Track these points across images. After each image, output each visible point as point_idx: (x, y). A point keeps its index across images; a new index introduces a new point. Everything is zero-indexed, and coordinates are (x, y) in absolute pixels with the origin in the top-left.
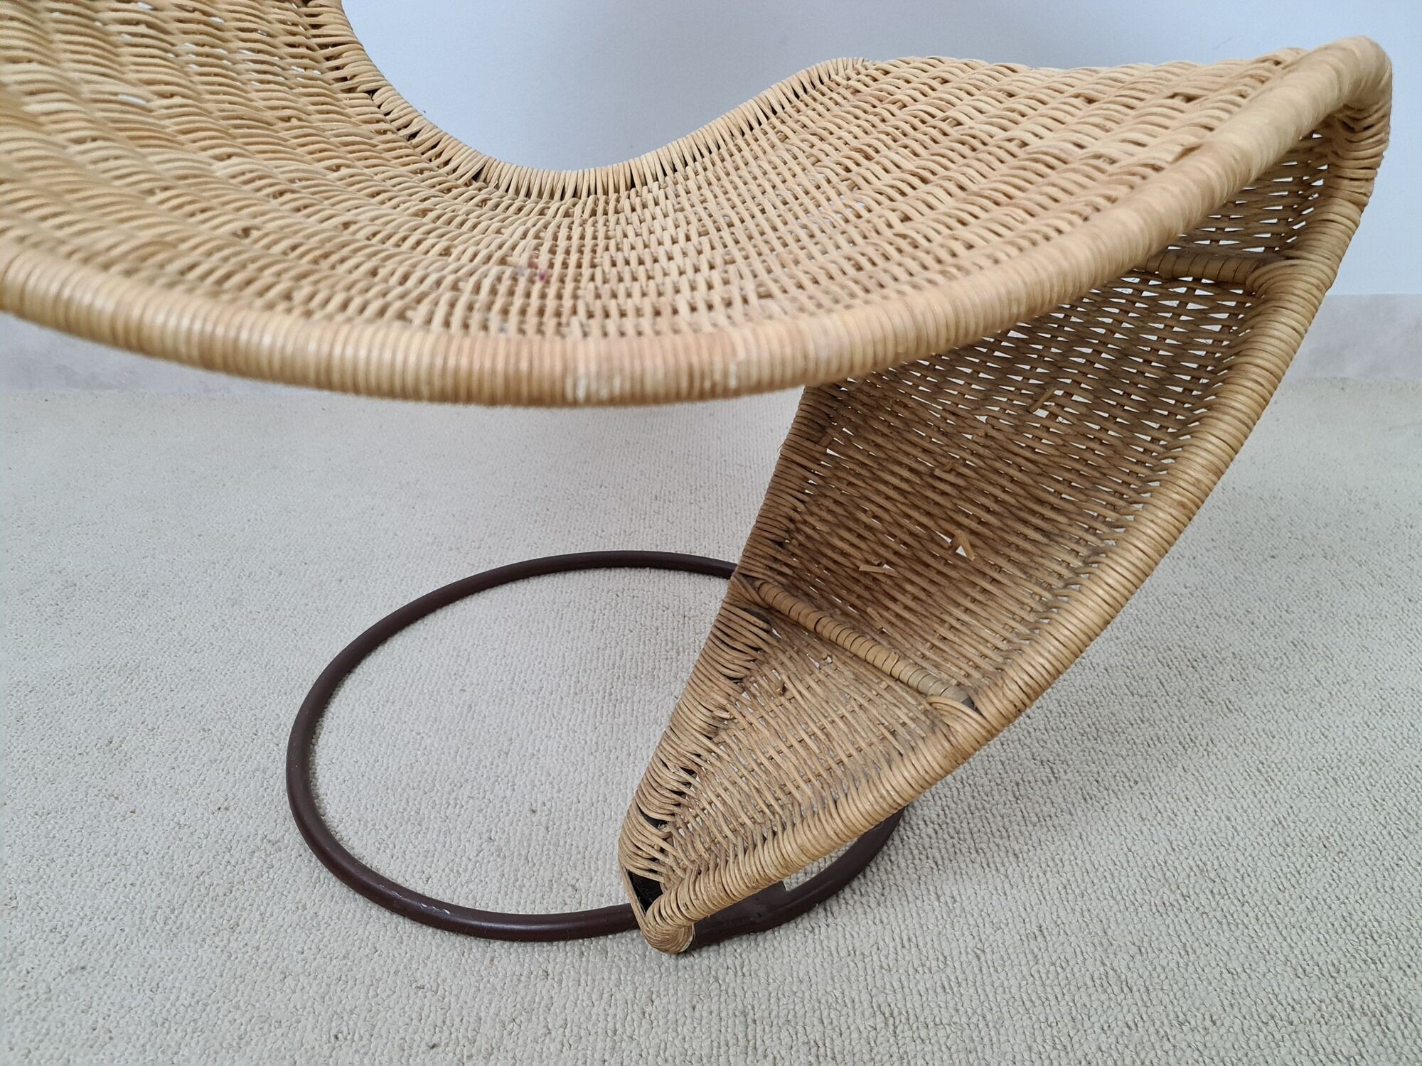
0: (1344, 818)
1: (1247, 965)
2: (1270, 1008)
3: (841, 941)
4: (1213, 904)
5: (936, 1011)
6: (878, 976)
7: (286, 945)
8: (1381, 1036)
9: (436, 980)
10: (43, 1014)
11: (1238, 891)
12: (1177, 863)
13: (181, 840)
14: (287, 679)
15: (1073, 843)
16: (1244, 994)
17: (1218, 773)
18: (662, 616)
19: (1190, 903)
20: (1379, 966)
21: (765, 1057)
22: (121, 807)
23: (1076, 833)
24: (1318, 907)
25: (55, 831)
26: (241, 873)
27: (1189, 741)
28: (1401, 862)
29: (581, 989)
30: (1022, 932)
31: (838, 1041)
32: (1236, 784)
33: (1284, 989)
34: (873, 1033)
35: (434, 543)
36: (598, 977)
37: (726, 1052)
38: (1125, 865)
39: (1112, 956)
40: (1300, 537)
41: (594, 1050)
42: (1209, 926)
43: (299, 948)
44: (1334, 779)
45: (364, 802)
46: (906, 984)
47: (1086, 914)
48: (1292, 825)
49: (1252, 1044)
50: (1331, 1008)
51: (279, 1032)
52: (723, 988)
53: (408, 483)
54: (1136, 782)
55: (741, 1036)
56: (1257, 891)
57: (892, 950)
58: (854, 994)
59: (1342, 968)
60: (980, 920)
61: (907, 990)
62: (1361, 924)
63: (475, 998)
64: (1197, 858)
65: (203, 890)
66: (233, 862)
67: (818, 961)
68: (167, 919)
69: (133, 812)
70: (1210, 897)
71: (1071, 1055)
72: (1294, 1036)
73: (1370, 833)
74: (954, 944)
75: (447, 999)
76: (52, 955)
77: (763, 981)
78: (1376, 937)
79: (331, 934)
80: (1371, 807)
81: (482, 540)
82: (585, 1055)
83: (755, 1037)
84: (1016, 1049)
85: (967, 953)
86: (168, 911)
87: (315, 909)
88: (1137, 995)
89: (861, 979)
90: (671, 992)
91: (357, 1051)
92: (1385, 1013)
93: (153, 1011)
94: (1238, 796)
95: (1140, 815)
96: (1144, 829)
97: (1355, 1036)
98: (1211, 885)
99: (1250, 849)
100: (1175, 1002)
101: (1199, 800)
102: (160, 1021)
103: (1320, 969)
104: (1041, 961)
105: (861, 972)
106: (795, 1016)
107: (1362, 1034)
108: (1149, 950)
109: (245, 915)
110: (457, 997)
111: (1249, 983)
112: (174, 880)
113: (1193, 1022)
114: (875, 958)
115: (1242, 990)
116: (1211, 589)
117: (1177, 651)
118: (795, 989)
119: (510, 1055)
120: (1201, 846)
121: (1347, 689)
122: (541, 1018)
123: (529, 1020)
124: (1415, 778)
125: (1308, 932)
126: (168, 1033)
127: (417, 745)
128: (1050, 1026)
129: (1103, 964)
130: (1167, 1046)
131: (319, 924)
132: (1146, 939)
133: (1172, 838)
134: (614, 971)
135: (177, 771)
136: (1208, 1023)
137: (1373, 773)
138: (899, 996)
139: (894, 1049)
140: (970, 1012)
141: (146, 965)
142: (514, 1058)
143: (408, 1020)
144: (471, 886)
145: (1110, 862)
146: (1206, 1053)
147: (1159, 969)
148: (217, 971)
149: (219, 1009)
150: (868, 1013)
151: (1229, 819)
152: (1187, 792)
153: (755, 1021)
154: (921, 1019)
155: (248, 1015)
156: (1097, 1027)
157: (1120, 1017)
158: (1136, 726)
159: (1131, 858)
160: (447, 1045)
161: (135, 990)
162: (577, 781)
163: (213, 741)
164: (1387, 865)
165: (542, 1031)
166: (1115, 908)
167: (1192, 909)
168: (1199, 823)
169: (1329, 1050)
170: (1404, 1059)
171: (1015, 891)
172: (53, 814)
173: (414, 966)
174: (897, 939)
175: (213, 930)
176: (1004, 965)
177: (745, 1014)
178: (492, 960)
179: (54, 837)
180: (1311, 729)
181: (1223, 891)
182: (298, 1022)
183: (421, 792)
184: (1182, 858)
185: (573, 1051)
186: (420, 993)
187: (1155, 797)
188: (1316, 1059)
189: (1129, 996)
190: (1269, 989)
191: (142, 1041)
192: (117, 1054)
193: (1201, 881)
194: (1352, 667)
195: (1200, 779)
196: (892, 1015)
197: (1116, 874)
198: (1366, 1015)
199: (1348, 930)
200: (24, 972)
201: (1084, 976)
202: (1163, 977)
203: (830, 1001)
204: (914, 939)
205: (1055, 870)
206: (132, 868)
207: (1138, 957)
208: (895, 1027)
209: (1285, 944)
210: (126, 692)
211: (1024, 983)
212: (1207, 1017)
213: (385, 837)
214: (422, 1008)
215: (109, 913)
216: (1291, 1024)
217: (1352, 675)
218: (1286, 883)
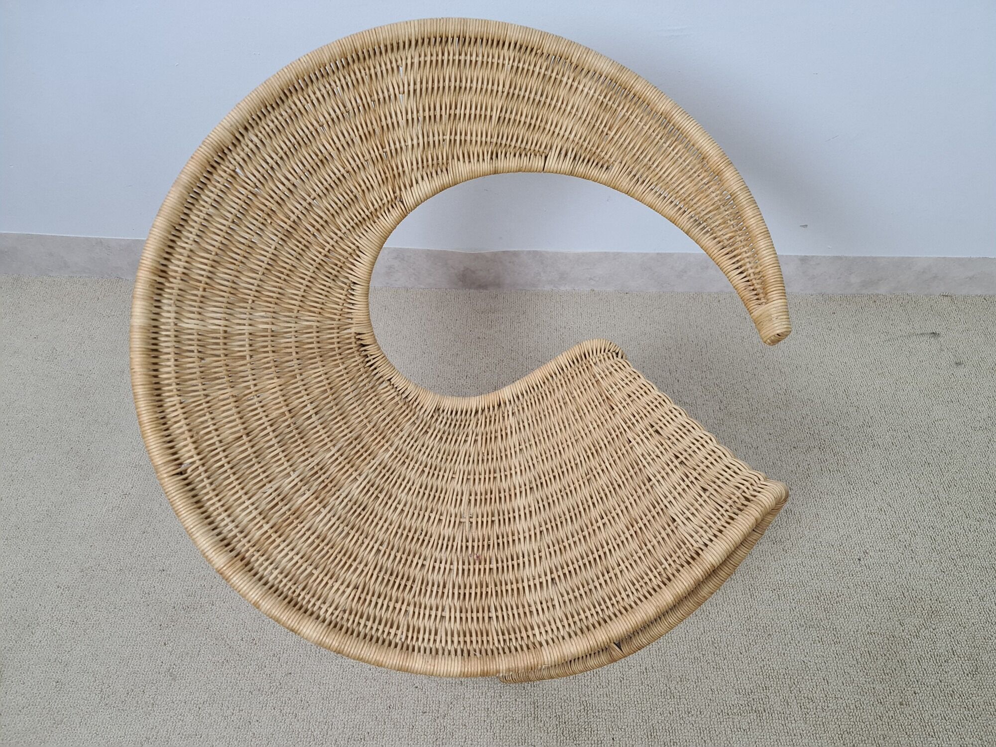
4: (713, 659)
6: (583, 689)
11: (724, 653)
20: (768, 691)
21: (541, 721)
30: (639, 670)
42: (709, 669)
51: (369, 704)
60: (624, 664)
68: (316, 651)
91: (398, 714)
94: (737, 603)
97: (749, 722)
103: (745, 691)
104: (644, 684)
106: (552, 705)
107: (752, 720)
108: (685, 680)
111: (717, 696)
113: (693, 712)
115: (714, 698)
118: (553, 693)
119: (452, 717)
121: (801, 542)
130: (682, 722)
133: (705, 626)
136: (699, 713)
140: (615, 705)
145: (678, 638)
150: (578, 704)
153: (538, 707)
154: (597, 708)
157: (668, 709)
185: (473, 717)
193: (711, 648)
197: (680, 644)
198: (756, 712)
201: (658, 691)
207: (680, 683)
208: (588, 711)
209: (735, 679)
211: (636, 693)
215: (293, 647)
216: (728, 714)
217: (806, 533)
218: (744, 650)
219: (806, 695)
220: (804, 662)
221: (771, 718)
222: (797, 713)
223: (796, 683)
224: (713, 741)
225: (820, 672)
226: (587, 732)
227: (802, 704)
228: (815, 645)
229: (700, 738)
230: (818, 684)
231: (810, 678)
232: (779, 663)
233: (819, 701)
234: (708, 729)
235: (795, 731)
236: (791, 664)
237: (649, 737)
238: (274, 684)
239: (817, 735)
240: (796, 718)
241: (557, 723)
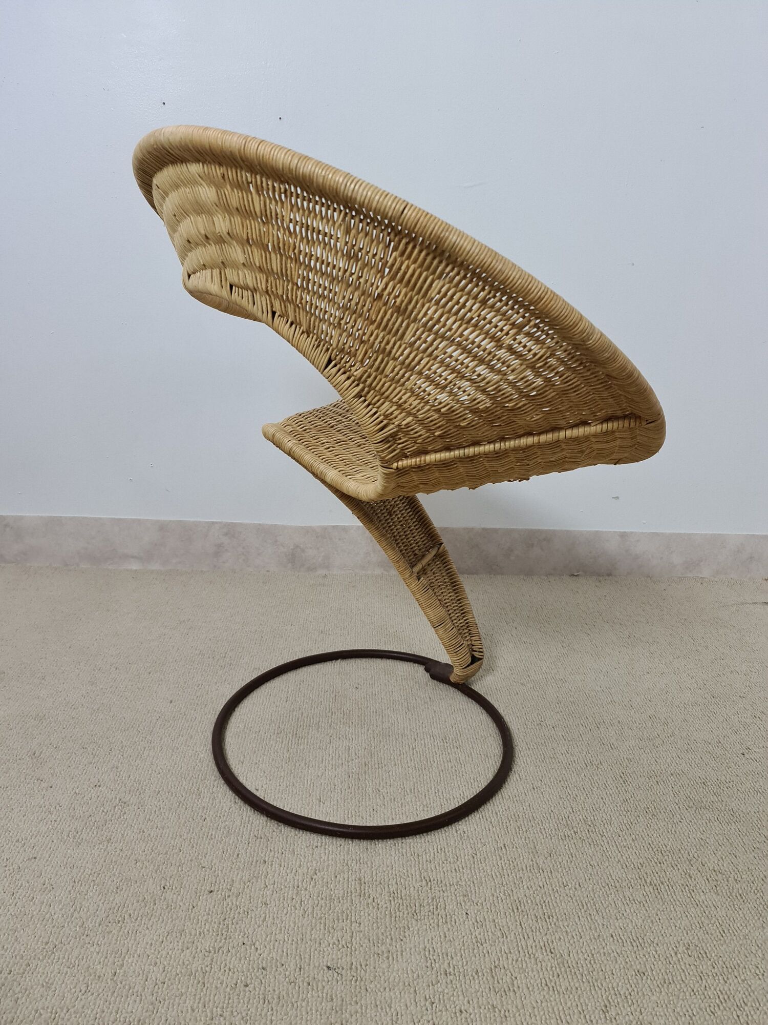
0: (658, 800)
1: (600, 863)
2: (607, 881)
3: (408, 850)
4: (588, 836)
5: (451, 879)
6: (425, 864)
7: (136, 848)
8: (657, 894)
9: (211, 864)
10: (18, 878)
11: (601, 831)
12: (574, 818)
13: (78, 800)
14: (125, 723)
15: (525, 808)
16: (596, 875)
17: (601, 778)
18: (324, 695)
19: (577, 835)
20: (662, 864)
21: (369, 898)
22: (44, 785)
23: (527, 804)
24: (638, 839)
25: (12, 796)
26: (110, 816)
27: (589, 762)
28: (682, 821)
29: (282, 868)
30: (496, 846)
31: (404, 891)
32: (609, 783)
33: (615, 873)
34: (420, 888)
35: (199, 654)
36: (290, 863)
37: (351, 895)
38: (549, 818)
39: (536, 857)
40: (664, 663)
41: (288, 894)
42: (585, 846)
43: (142, 850)
44: (657, 782)
45: (170, 784)
46: (437, 868)
47: (527, 839)
48: (632, 802)
49: (596, 896)
50: (636, 882)
51: (136, 886)
52: (350, 868)
53: (184, 621)
54: (560, 781)
55: (358, 889)
56: (610, 830)
57: (432, 854)
58: (413, 872)
59: (644, 866)
61: (438, 870)
62: (657, 846)
63: (230, 872)
64: (584, 815)
65: (91, 823)
66: (105, 811)
67: (396, 858)
68: (75, 837)
69: (51, 787)
70: (587, 833)
71: (512, 898)
72: (616, 892)
73: (670, 807)
74: (462, 852)
75: (217, 872)
76: (19, 852)
77: (369, 865)
78: (663, 852)
79: (158, 843)
80: (673, 795)
81: (226, 653)
82: (284, 896)
83: (365, 889)
84: (487, 895)
85: (468, 855)
86: (75, 833)
87: (149, 832)
88: (546, 874)
89: (417, 866)
90: (325, 869)
91: (174, 894)
92: (661, 884)
93: (73, 877)
94: (609, 788)
95: (560, 796)
96: (561, 803)
97: (645, 894)
98: (588, 827)
99: (610, 812)
100: (563, 877)
101: (590, 790)
102: (77, 881)
103: (634, 865)
104: (503, 859)
105: (417, 863)
106: (384, 881)
107: (649, 893)
108: (555, 855)
109: (114, 835)
110: (222, 871)
111: (599, 870)
112: (77, 819)
113: (570, 886)
114: (424, 856)
115: (595, 873)
116: (613, 690)
117: (591, 719)
118: (385, 870)
119: (248, 896)
120: (587, 810)
122: (263, 881)
123: (257, 881)
124: (697, 783)
125: (631, 849)
126: (81, 886)
127: (196, 757)
128: (504, 886)
129: (532, 860)
131: (151, 838)
132: (554, 850)
133: (573, 806)
134: (298, 860)
135: (72, 768)
136: (577, 886)
137: (677, 779)
138: (434, 873)
139: (430, 894)
140: (467, 880)
141: (67, 857)
142: (250, 897)
143: (198, 881)
144: (227, 823)
146: (574, 899)
147: (558, 863)
148: (103, 860)
149: (105, 876)
150: (419, 879)
151: (602, 798)
152: (584, 786)
153: (365, 883)
154: (444, 882)
155: (120, 878)
156: (525, 887)
157: (537, 883)
158: (564, 755)
159: (552, 815)
160: (218, 891)
161: (63, 868)
162: (279, 776)
163: (89, 754)
164: (675, 821)
165: (263, 886)
166: (541, 837)
167: (578, 838)
168: (587, 800)
169: (631, 899)
170: (666, 903)
171: (494, 829)
172: (9, 788)
173: (200, 858)
174: (435, 849)
175: (99, 842)
176: (485, 861)
177: (360, 879)
178: (238, 855)
179: (12, 799)
180: (650, 758)
181: (594, 830)
182: (145, 881)
183: (199, 780)
184: (576, 816)
185: (278, 895)
186: (203, 869)
187: (568, 788)
188: (625, 902)
189: (542, 874)
190: (608, 873)
191: (68, 889)
192: (57, 895)
194: (677, 729)
195: (592, 780)
196: (430, 881)
197: (544, 822)
198: (651, 885)
199: (650, 849)
200: (5, 860)
201: (522, 865)
202: (559, 866)
203: (401, 874)
204: (443, 849)
205: (515, 820)
206: (54, 813)
207: (549, 858)
208: (431, 886)
209: (619, 854)
210: (40, 729)
211: (494, 868)
212: (577, 883)
213: (182, 800)
214: (205, 876)
216: (616, 887)
217: (676, 733)
218: (624, 828)
219: (711, 868)
220: (702, 839)
221: (672, 890)
222: (704, 885)
223: (696, 857)
224: (600, 914)
225: (723, 847)
226: (432, 907)
227: (708, 877)
228: (712, 824)
229: (583, 911)
230: (724, 857)
231: (712, 853)
232: (671, 839)
233: (729, 873)
234: (592, 902)
235: (706, 902)
236: (686, 840)
237: (516, 911)
238: (11, 868)
239: (736, 906)
240: (704, 891)
241: (391, 899)
